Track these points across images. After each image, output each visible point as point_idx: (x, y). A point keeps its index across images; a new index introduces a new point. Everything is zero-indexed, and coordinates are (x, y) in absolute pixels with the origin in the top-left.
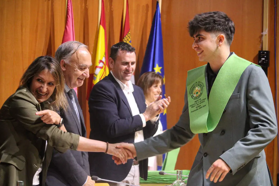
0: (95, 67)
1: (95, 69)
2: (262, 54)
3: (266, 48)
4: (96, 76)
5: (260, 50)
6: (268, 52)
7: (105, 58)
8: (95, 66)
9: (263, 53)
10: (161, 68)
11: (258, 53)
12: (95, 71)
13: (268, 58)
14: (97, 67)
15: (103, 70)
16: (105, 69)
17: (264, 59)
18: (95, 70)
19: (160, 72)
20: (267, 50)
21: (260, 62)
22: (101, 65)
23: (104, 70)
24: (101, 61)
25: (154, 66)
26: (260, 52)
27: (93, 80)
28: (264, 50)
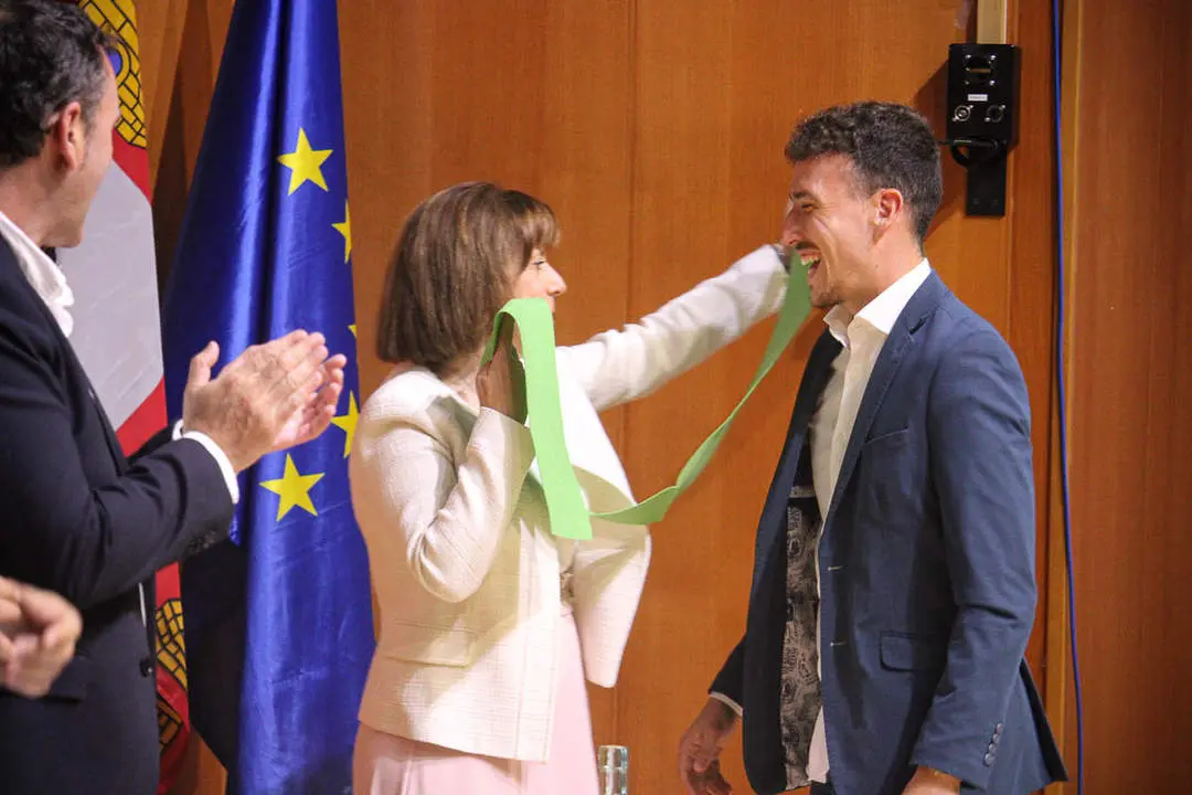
2: (971, 63)
3: (996, 27)
5: (962, 40)
6: (1008, 54)
9: (979, 62)
10: (325, 154)
11: (944, 56)
13: (1006, 92)
17: (983, 98)
19: (322, 183)
20: (1004, 41)
21: (957, 118)
25: (277, 143)
26: (955, 50)
28: (983, 38)
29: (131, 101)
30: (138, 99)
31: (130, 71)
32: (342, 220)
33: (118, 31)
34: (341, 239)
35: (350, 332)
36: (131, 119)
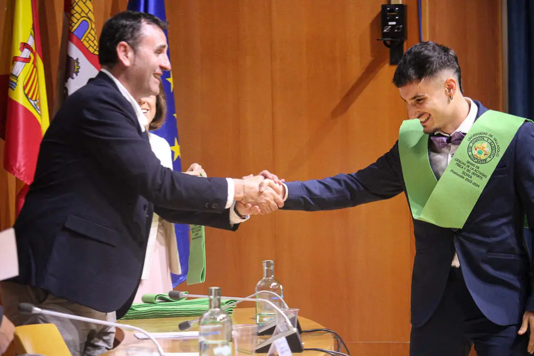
0: (12, 59)
1: (11, 64)
2: (390, 11)
4: (15, 81)
5: (386, 3)
6: (402, 7)
7: (34, 39)
8: (12, 56)
9: (392, 10)
11: (380, 9)
12: (12, 69)
13: (402, 21)
14: (16, 59)
15: (29, 65)
16: (34, 63)
17: (394, 23)
18: (11, 67)
20: (401, 3)
21: (385, 31)
22: (26, 53)
23: (33, 66)
24: (25, 46)
26: (384, 7)
27: (10, 90)
28: (393, 2)
29: (92, 39)
30: (94, 37)
31: (92, 28)
32: (169, 77)
33: (87, 14)
34: (169, 84)
35: (174, 116)
36: (93, 45)
